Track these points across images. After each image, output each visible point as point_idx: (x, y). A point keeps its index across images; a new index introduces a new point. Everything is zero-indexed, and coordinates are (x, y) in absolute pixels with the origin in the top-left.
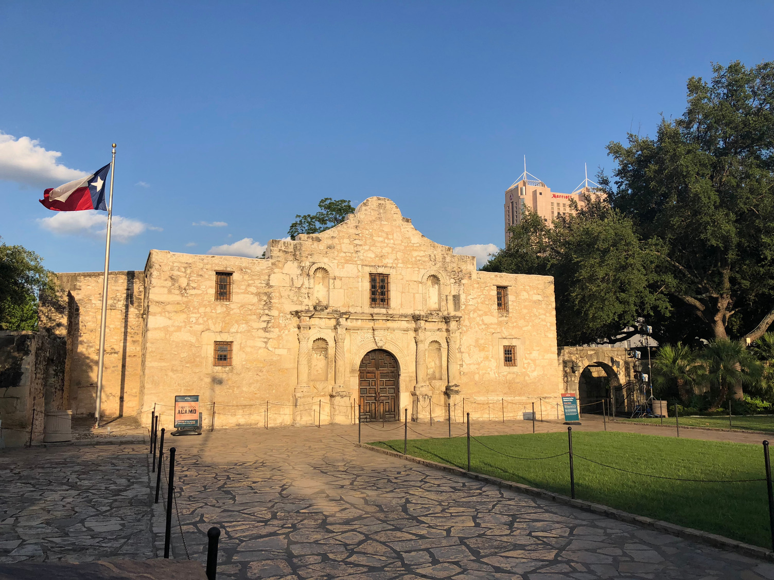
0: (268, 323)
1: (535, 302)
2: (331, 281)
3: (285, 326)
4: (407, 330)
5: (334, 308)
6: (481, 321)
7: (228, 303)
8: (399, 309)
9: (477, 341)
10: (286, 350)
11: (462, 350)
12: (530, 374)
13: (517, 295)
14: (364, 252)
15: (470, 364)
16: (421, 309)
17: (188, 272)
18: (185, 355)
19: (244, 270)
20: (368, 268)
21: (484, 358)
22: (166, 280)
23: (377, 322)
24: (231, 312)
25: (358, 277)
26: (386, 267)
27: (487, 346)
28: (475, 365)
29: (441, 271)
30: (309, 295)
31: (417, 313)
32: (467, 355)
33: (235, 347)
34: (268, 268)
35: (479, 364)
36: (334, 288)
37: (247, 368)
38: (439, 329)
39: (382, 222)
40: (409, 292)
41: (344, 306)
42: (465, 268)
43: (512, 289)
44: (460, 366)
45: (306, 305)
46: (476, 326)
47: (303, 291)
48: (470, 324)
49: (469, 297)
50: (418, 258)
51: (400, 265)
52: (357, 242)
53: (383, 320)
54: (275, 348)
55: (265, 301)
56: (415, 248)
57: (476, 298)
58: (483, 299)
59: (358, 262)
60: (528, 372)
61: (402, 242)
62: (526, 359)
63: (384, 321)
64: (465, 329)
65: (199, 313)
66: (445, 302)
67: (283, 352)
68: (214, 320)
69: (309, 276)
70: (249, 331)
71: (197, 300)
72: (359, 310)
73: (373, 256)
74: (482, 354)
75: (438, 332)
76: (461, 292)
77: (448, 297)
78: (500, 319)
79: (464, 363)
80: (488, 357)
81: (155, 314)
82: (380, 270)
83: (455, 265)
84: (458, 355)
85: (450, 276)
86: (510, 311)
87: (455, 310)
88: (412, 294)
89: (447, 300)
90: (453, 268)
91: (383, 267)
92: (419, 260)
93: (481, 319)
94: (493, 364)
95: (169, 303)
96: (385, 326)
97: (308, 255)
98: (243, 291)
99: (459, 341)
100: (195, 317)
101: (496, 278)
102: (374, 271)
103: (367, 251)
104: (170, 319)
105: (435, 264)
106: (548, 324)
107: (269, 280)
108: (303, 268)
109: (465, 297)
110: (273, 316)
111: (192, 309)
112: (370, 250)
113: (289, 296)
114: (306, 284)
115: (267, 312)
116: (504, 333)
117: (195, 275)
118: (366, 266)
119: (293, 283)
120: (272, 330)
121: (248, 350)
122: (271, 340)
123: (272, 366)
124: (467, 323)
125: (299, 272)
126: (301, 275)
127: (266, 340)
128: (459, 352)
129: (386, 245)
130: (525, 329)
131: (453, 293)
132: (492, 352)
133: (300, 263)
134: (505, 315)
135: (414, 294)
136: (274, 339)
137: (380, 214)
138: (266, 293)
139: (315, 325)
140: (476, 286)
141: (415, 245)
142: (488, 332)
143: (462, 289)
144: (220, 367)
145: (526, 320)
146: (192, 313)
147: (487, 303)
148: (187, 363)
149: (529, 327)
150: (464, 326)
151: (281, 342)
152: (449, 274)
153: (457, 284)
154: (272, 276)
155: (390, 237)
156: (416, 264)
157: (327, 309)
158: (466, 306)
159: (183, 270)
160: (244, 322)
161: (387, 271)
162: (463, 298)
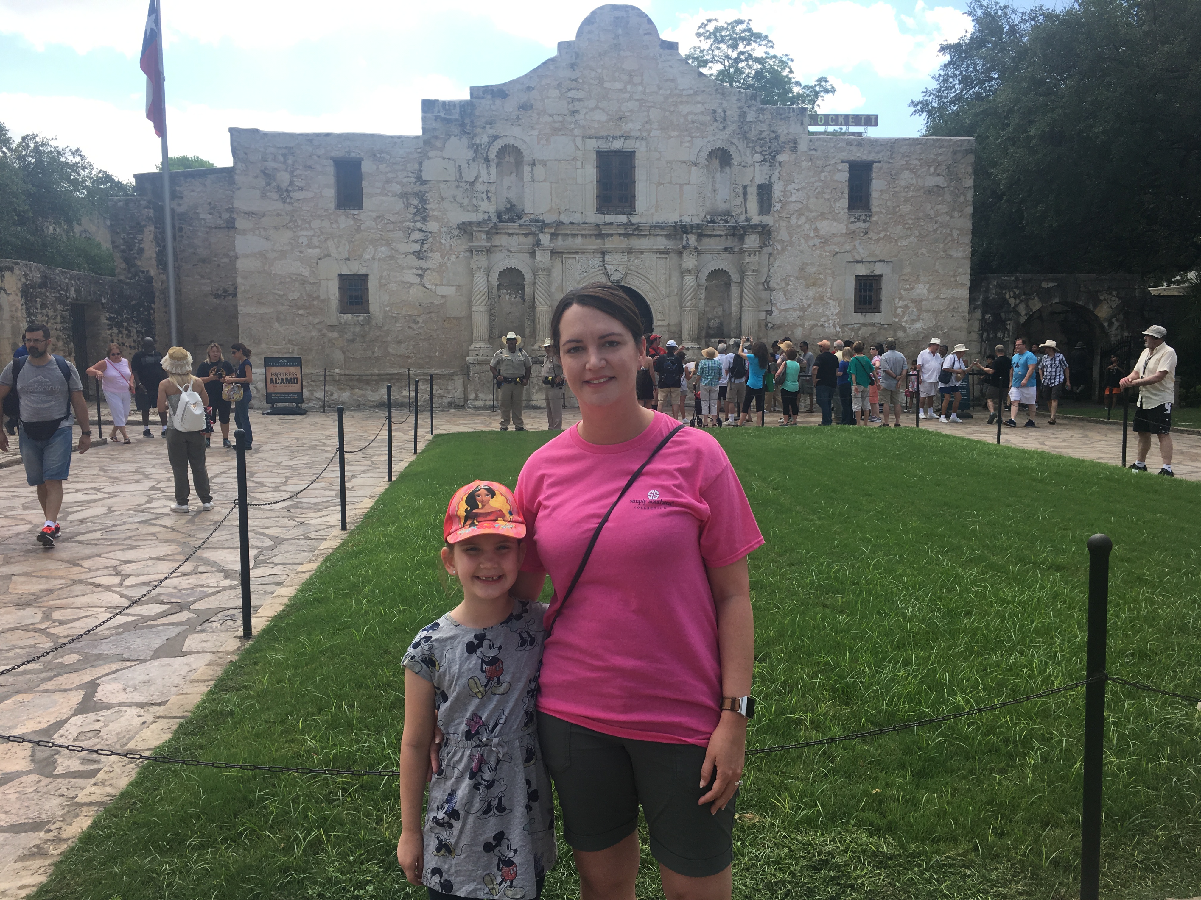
0: (422, 244)
1: (929, 191)
2: (527, 169)
3: (451, 249)
4: (665, 252)
5: (532, 217)
6: (812, 232)
7: (356, 212)
8: (652, 214)
9: (802, 269)
10: (454, 288)
11: (773, 284)
12: (907, 326)
13: (893, 177)
14: (587, 113)
15: (786, 310)
16: (694, 213)
17: (290, 162)
18: (296, 295)
19: (378, 155)
20: (594, 141)
21: (814, 299)
22: (256, 177)
23: (610, 239)
24: (363, 227)
25: (574, 159)
26: (627, 138)
27: (821, 276)
28: (795, 310)
29: (735, 141)
30: (489, 194)
31: (687, 220)
32: (782, 293)
33: (372, 284)
34: (419, 150)
35: (803, 309)
36: (533, 181)
37: (393, 317)
38: (726, 249)
39: (622, 53)
40: (671, 183)
41: (549, 211)
42: (785, 132)
43: (881, 168)
44: (767, 314)
45: (485, 212)
46: (803, 241)
47: (479, 187)
48: (791, 237)
49: (789, 188)
50: (690, 117)
51: (655, 133)
52: (571, 94)
53: (620, 235)
54: (436, 285)
55: (416, 207)
56: (685, 99)
57: (804, 188)
58: (819, 190)
59: (576, 132)
60: (903, 324)
61: (660, 89)
62: (901, 298)
63: (622, 238)
64: (779, 247)
65: (312, 229)
66: (741, 199)
67: (449, 291)
68: (336, 240)
69: (489, 161)
70: (392, 257)
71: (308, 209)
72: (577, 218)
73: (604, 118)
74: (811, 293)
75: (726, 255)
76: (774, 178)
77: (749, 190)
78: (852, 227)
79: (774, 309)
80: (823, 297)
81: (244, 232)
82: (617, 145)
83: (764, 127)
84: (764, 295)
85: (753, 148)
86: (874, 209)
87: (761, 213)
88: (678, 186)
89: (745, 194)
90: (762, 132)
91: (622, 139)
92: (693, 122)
93: (813, 227)
94: (833, 309)
95: (264, 215)
96: (624, 246)
97: (486, 123)
98: (379, 191)
99: (766, 269)
100: (306, 236)
101: (848, 148)
102: (604, 146)
103: (592, 110)
104: (267, 239)
105: (724, 128)
106: (955, 233)
107: (421, 171)
108: (477, 148)
109: (782, 188)
110: (430, 232)
111: (300, 222)
112: (597, 107)
113: (454, 197)
114: (484, 176)
115: (419, 225)
116: (859, 253)
117: (301, 168)
118: (590, 137)
119: (461, 176)
120: (430, 255)
121: (393, 286)
122: (429, 272)
123: (433, 314)
124: (783, 235)
125: (470, 154)
126: (474, 160)
127: (420, 272)
128: (765, 289)
129: (627, 96)
130: (905, 243)
131: (758, 181)
132: (831, 288)
133: (473, 138)
134: (863, 217)
135: (681, 185)
136: (434, 270)
137: (617, 36)
138: (416, 194)
139: (501, 246)
140: (804, 164)
141: (685, 93)
142: (825, 251)
143: (776, 173)
144: (350, 316)
145: (907, 226)
146: (302, 229)
147: (827, 196)
148: (300, 309)
149: (913, 239)
150: (778, 241)
151: (444, 274)
152: (751, 145)
153: (768, 164)
154: (426, 163)
155: (637, 80)
156: (687, 130)
157: (520, 218)
158: (784, 205)
159: (281, 159)
160: (384, 242)
161: (629, 146)
162: (777, 189)
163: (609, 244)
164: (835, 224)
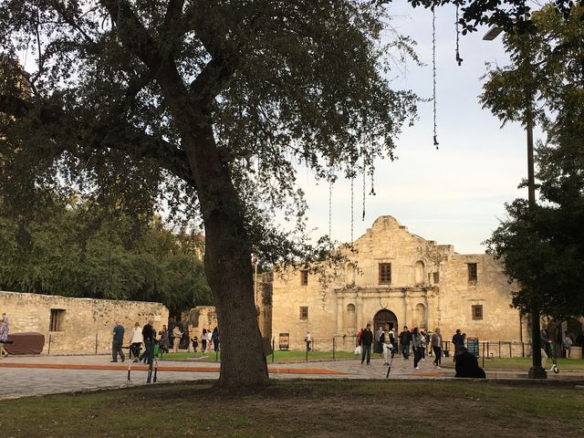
0: (324, 296)
1: (499, 273)
2: (356, 271)
4: (400, 297)
5: (358, 286)
7: (306, 286)
8: (397, 284)
9: (452, 302)
10: (333, 311)
11: (440, 309)
12: (494, 325)
13: (484, 268)
14: (375, 251)
15: (446, 318)
18: (288, 313)
20: (378, 260)
21: (456, 314)
23: (382, 293)
24: (307, 291)
25: (371, 267)
27: (459, 306)
28: (449, 319)
29: (425, 258)
30: (345, 280)
32: (444, 312)
33: (309, 310)
35: (452, 318)
36: (358, 274)
37: (315, 321)
39: (386, 231)
40: (403, 273)
41: (363, 284)
42: (443, 254)
43: (480, 265)
44: (439, 320)
45: (344, 286)
46: (451, 293)
47: (341, 277)
48: (447, 291)
49: (445, 273)
51: (398, 257)
52: (370, 245)
53: (385, 292)
54: (328, 310)
55: (323, 284)
57: (451, 273)
58: (456, 274)
59: (372, 258)
61: (399, 242)
62: (490, 314)
64: (442, 295)
65: (293, 292)
66: (428, 278)
68: (299, 296)
69: (344, 269)
70: (315, 301)
71: (293, 286)
72: (372, 286)
73: (381, 252)
74: (455, 311)
75: (422, 298)
76: (440, 270)
77: (431, 275)
78: (470, 287)
79: (441, 318)
80: (460, 313)
81: (275, 294)
82: (384, 261)
83: (435, 252)
86: (478, 280)
87: (435, 282)
91: (387, 259)
92: (410, 252)
93: (455, 287)
94: (464, 318)
95: (280, 288)
96: (386, 295)
98: (312, 280)
99: (437, 303)
100: (291, 295)
101: (467, 258)
102: (381, 262)
104: (281, 296)
105: (421, 253)
110: (327, 292)
111: (290, 291)
112: (379, 249)
114: (343, 274)
115: (324, 290)
116: (473, 297)
117: (291, 274)
120: (326, 300)
121: (315, 311)
122: (326, 305)
123: (327, 319)
124: (444, 290)
127: (323, 305)
128: (438, 311)
129: (388, 245)
130: (490, 293)
131: (434, 271)
132: (463, 310)
134: (474, 283)
135: (407, 274)
137: (385, 226)
139: (347, 296)
140: (450, 265)
142: (460, 296)
144: (303, 320)
145: (491, 286)
147: (459, 276)
148: (289, 318)
149: (494, 292)
151: (330, 306)
152: (431, 259)
153: (437, 265)
155: (391, 239)
156: (408, 255)
157: (355, 287)
158: (444, 279)
160: (313, 296)
161: (388, 261)
162: (441, 274)
163: (382, 295)
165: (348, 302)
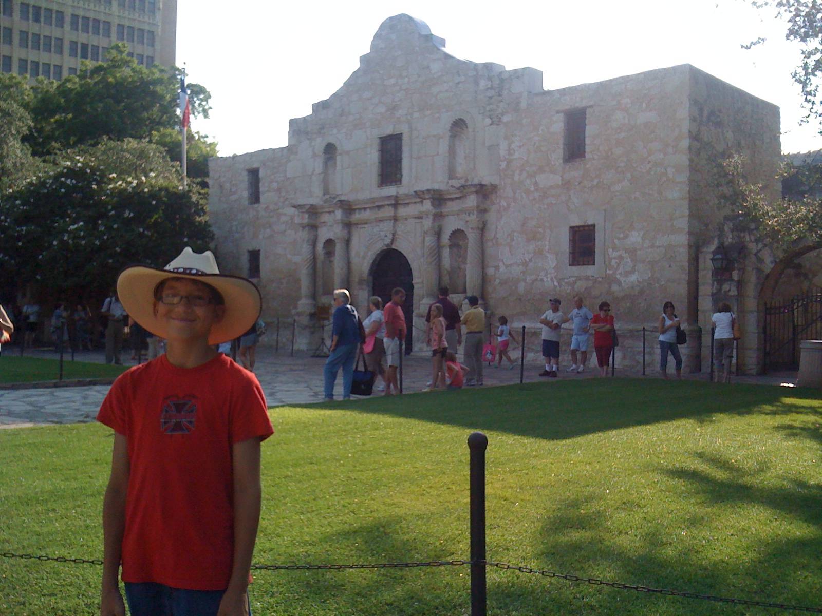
2: (339, 159)
4: (420, 217)
6: (532, 187)
7: (256, 206)
8: (414, 185)
11: (500, 240)
12: (622, 279)
14: (373, 108)
15: (511, 265)
16: (442, 180)
19: (266, 164)
20: (377, 129)
21: (535, 253)
23: (383, 209)
24: (259, 216)
25: (366, 147)
26: (397, 123)
27: (541, 230)
28: (518, 266)
29: (470, 110)
30: (319, 183)
31: (436, 186)
32: (507, 249)
33: (262, 257)
34: (286, 157)
35: (525, 264)
36: (342, 169)
37: (271, 280)
39: (395, 54)
40: (426, 156)
41: (352, 191)
43: (594, 113)
45: (317, 197)
46: (524, 196)
47: (314, 178)
48: (515, 193)
49: (513, 146)
50: (439, 96)
51: (416, 115)
52: (365, 95)
53: (388, 205)
54: (292, 255)
56: (436, 81)
57: (525, 144)
58: (537, 144)
59: (367, 125)
60: (618, 276)
61: (419, 77)
62: (614, 249)
63: (391, 208)
64: (505, 205)
65: (238, 220)
66: (474, 162)
67: (297, 259)
68: (247, 227)
70: (272, 237)
71: (236, 207)
72: (367, 195)
73: (384, 110)
74: (532, 247)
75: (463, 215)
76: (500, 138)
78: (567, 177)
79: (501, 264)
80: (542, 250)
84: (493, 251)
85: (484, 114)
86: (588, 156)
87: (490, 173)
88: (430, 158)
89: (477, 157)
90: (490, 98)
91: (394, 125)
93: (533, 181)
94: (551, 262)
96: (391, 214)
97: (319, 129)
98: (267, 189)
101: (562, 98)
102: (383, 133)
103: (377, 105)
106: (670, 171)
107: (286, 171)
108: (314, 148)
109: (506, 147)
110: (290, 216)
111: (233, 217)
112: (379, 102)
114: (316, 170)
115: (284, 211)
116: (573, 203)
117: (234, 179)
118: (375, 127)
120: (289, 233)
121: (272, 258)
122: (289, 246)
124: (508, 191)
125: (311, 154)
126: (312, 158)
127: (284, 246)
129: (398, 88)
131: (487, 143)
132: (549, 241)
134: (577, 166)
135: (433, 157)
138: (284, 189)
139: (325, 222)
140: (525, 121)
142: (544, 204)
143: (502, 133)
145: (620, 170)
147: (544, 149)
149: (625, 184)
150: (504, 198)
152: (482, 111)
153: (495, 126)
154: (288, 165)
155: (404, 73)
156: (436, 108)
158: (509, 162)
161: (398, 130)
162: (503, 148)
163: (382, 214)
164: (552, 176)
165: (324, 234)
